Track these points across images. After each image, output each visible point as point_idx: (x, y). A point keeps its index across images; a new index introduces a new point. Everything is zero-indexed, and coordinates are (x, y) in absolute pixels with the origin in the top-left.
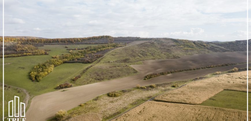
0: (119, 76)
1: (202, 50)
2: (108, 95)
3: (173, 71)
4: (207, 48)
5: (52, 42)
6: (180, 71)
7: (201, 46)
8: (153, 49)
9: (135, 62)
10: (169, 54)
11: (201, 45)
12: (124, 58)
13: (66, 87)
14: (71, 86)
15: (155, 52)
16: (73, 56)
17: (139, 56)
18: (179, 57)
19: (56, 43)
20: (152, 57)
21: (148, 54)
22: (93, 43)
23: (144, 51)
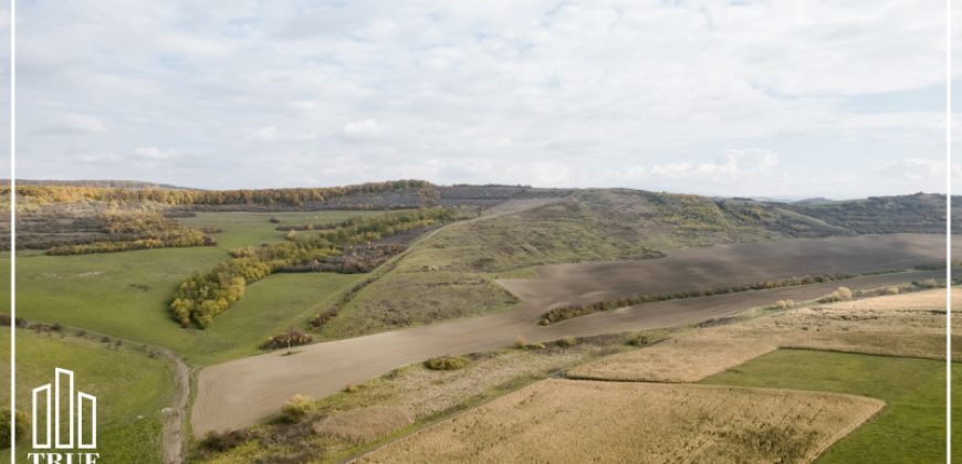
0: (458, 313)
1: (748, 231)
2: (428, 365)
3: (635, 297)
4: (767, 224)
5: (221, 201)
6: (660, 299)
7: (743, 216)
8: (576, 227)
9: (513, 269)
10: (627, 244)
11: (745, 213)
12: (476, 258)
13: (296, 343)
14: (310, 341)
15: (583, 235)
16: (303, 250)
17: (526, 250)
18: (662, 256)
19: (236, 207)
20: (571, 254)
21: (557, 243)
22: (367, 206)
23: (542, 235)
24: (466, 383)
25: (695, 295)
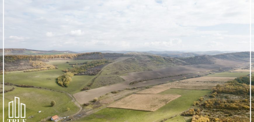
0: (114, 83)
1: (169, 64)
2: (112, 93)
3: (147, 79)
4: (173, 62)
6: (151, 79)
7: (168, 61)
8: (135, 64)
9: (123, 74)
10: (145, 68)
11: (169, 60)
12: (116, 71)
13: (87, 89)
14: (89, 89)
15: (136, 66)
17: (125, 69)
18: (152, 70)
20: (134, 70)
21: (131, 68)
23: (127, 66)
24: (120, 95)
25: (158, 79)
